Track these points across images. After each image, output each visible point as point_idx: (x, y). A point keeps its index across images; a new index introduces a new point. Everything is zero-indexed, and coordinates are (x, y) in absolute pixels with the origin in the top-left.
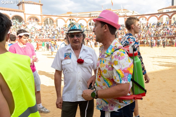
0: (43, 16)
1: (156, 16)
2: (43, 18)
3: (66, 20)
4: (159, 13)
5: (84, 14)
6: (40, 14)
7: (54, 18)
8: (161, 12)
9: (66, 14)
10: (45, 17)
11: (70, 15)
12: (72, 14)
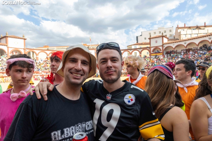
0: (26, 50)
1: (129, 51)
2: (26, 51)
3: (48, 54)
4: (129, 49)
5: (61, 48)
6: (23, 48)
7: (37, 52)
8: (130, 48)
9: (43, 48)
10: (28, 50)
11: (47, 48)
12: (49, 48)
